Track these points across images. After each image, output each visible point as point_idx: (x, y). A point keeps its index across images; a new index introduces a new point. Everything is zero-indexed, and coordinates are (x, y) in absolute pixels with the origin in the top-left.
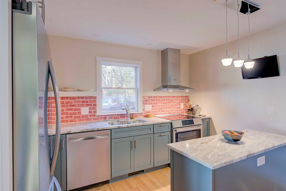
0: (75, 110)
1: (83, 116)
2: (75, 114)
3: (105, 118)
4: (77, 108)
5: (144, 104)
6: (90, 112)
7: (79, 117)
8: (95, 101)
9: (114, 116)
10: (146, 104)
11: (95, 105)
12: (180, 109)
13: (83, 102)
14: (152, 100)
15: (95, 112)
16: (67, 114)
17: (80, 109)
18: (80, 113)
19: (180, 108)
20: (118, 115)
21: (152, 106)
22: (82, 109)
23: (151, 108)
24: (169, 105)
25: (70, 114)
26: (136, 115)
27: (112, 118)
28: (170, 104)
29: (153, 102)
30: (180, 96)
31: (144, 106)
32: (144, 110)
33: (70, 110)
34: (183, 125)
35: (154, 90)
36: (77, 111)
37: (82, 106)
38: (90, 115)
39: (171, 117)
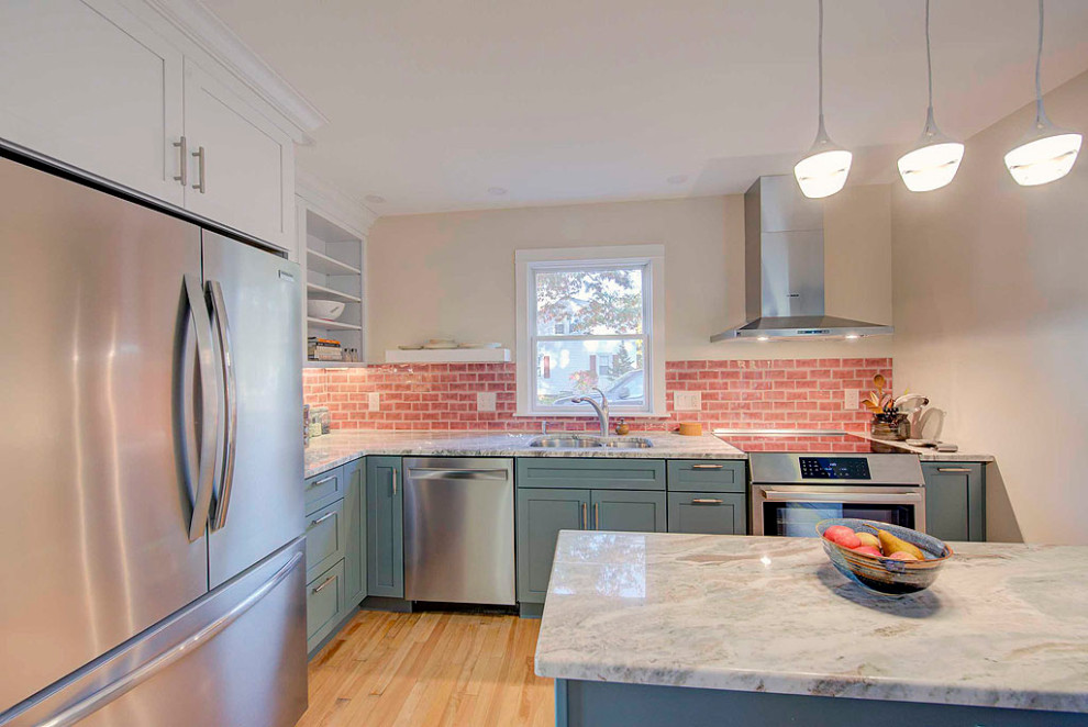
0: (463, 398)
1: (481, 416)
2: (462, 407)
3: (539, 425)
4: (468, 392)
5: (669, 386)
6: (500, 406)
7: (472, 417)
8: (513, 376)
9: (565, 421)
10: (682, 387)
11: (512, 387)
12: (842, 411)
13: (481, 377)
14: (704, 375)
15: (513, 406)
16: (446, 406)
17: (475, 395)
18: (473, 407)
19: (837, 407)
20: (579, 418)
21: (704, 397)
22: (480, 395)
23: (699, 402)
24: (782, 393)
25: (453, 406)
26: (642, 422)
27: (556, 426)
28: (786, 391)
29: (708, 381)
30: (838, 360)
31: (670, 396)
32: (670, 407)
33: (453, 397)
34: (804, 477)
35: (713, 339)
36: (467, 402)
37: (478, 390)
38: (499, 414)
39: (793, 438)
